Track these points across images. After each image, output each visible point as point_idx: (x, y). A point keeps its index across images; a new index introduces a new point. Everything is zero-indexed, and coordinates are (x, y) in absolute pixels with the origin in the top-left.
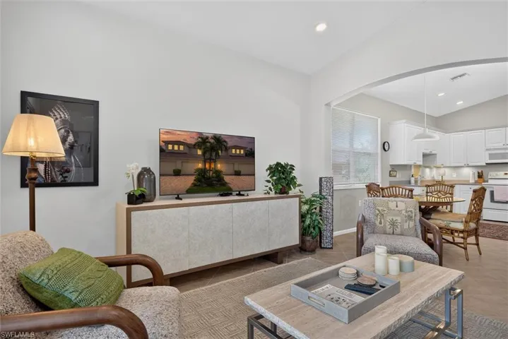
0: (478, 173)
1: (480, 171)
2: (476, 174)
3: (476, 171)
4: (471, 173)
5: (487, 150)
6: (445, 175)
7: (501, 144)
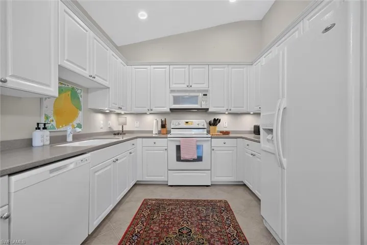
0: (162, 121)
1: (163, 120)
2: (160, 124)
3: (159, 119)
4: (155, 121)
5: (172, 91)
6: (126, 124)
7: (185, 86)
